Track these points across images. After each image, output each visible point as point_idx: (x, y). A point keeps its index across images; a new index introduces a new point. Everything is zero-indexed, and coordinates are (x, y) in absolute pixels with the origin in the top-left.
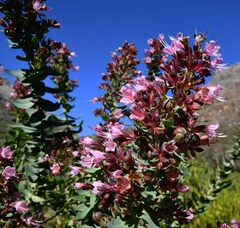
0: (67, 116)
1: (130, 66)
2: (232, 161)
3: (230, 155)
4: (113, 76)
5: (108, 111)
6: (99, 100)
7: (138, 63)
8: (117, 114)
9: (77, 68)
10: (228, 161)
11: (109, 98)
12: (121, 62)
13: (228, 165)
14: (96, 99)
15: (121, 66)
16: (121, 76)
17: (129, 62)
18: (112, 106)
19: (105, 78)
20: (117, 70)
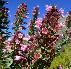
0: (7, 32)
1: (25, 11)
2: (60, 47)
3: (60, 45)
4: (19, 15)
5: (17, 28)
6: (14, 24)
7: (28, 10)
8: (20, 29)
9: (10, 16)
10: (59, 47)
11: (17, 23)
12: (21, 10)
13: (59, 48)
14: (12, 23)
15: (21, 11)
16: (21, 15)
17: (24, 10)
18: (18, 26)
19: (15, 16)
20: (20, 13)
